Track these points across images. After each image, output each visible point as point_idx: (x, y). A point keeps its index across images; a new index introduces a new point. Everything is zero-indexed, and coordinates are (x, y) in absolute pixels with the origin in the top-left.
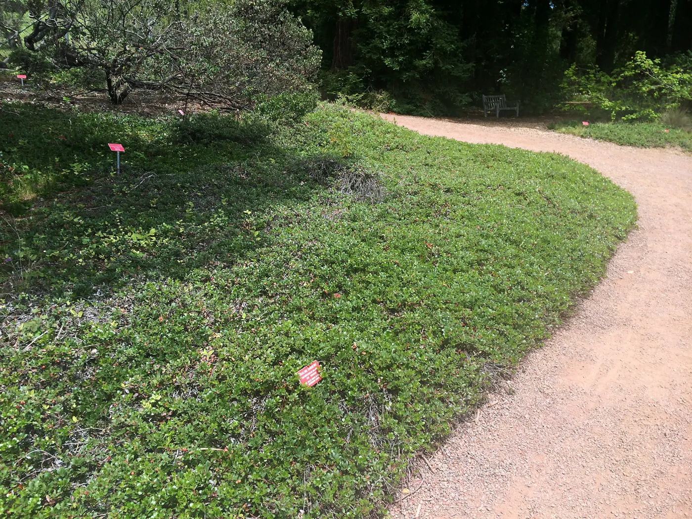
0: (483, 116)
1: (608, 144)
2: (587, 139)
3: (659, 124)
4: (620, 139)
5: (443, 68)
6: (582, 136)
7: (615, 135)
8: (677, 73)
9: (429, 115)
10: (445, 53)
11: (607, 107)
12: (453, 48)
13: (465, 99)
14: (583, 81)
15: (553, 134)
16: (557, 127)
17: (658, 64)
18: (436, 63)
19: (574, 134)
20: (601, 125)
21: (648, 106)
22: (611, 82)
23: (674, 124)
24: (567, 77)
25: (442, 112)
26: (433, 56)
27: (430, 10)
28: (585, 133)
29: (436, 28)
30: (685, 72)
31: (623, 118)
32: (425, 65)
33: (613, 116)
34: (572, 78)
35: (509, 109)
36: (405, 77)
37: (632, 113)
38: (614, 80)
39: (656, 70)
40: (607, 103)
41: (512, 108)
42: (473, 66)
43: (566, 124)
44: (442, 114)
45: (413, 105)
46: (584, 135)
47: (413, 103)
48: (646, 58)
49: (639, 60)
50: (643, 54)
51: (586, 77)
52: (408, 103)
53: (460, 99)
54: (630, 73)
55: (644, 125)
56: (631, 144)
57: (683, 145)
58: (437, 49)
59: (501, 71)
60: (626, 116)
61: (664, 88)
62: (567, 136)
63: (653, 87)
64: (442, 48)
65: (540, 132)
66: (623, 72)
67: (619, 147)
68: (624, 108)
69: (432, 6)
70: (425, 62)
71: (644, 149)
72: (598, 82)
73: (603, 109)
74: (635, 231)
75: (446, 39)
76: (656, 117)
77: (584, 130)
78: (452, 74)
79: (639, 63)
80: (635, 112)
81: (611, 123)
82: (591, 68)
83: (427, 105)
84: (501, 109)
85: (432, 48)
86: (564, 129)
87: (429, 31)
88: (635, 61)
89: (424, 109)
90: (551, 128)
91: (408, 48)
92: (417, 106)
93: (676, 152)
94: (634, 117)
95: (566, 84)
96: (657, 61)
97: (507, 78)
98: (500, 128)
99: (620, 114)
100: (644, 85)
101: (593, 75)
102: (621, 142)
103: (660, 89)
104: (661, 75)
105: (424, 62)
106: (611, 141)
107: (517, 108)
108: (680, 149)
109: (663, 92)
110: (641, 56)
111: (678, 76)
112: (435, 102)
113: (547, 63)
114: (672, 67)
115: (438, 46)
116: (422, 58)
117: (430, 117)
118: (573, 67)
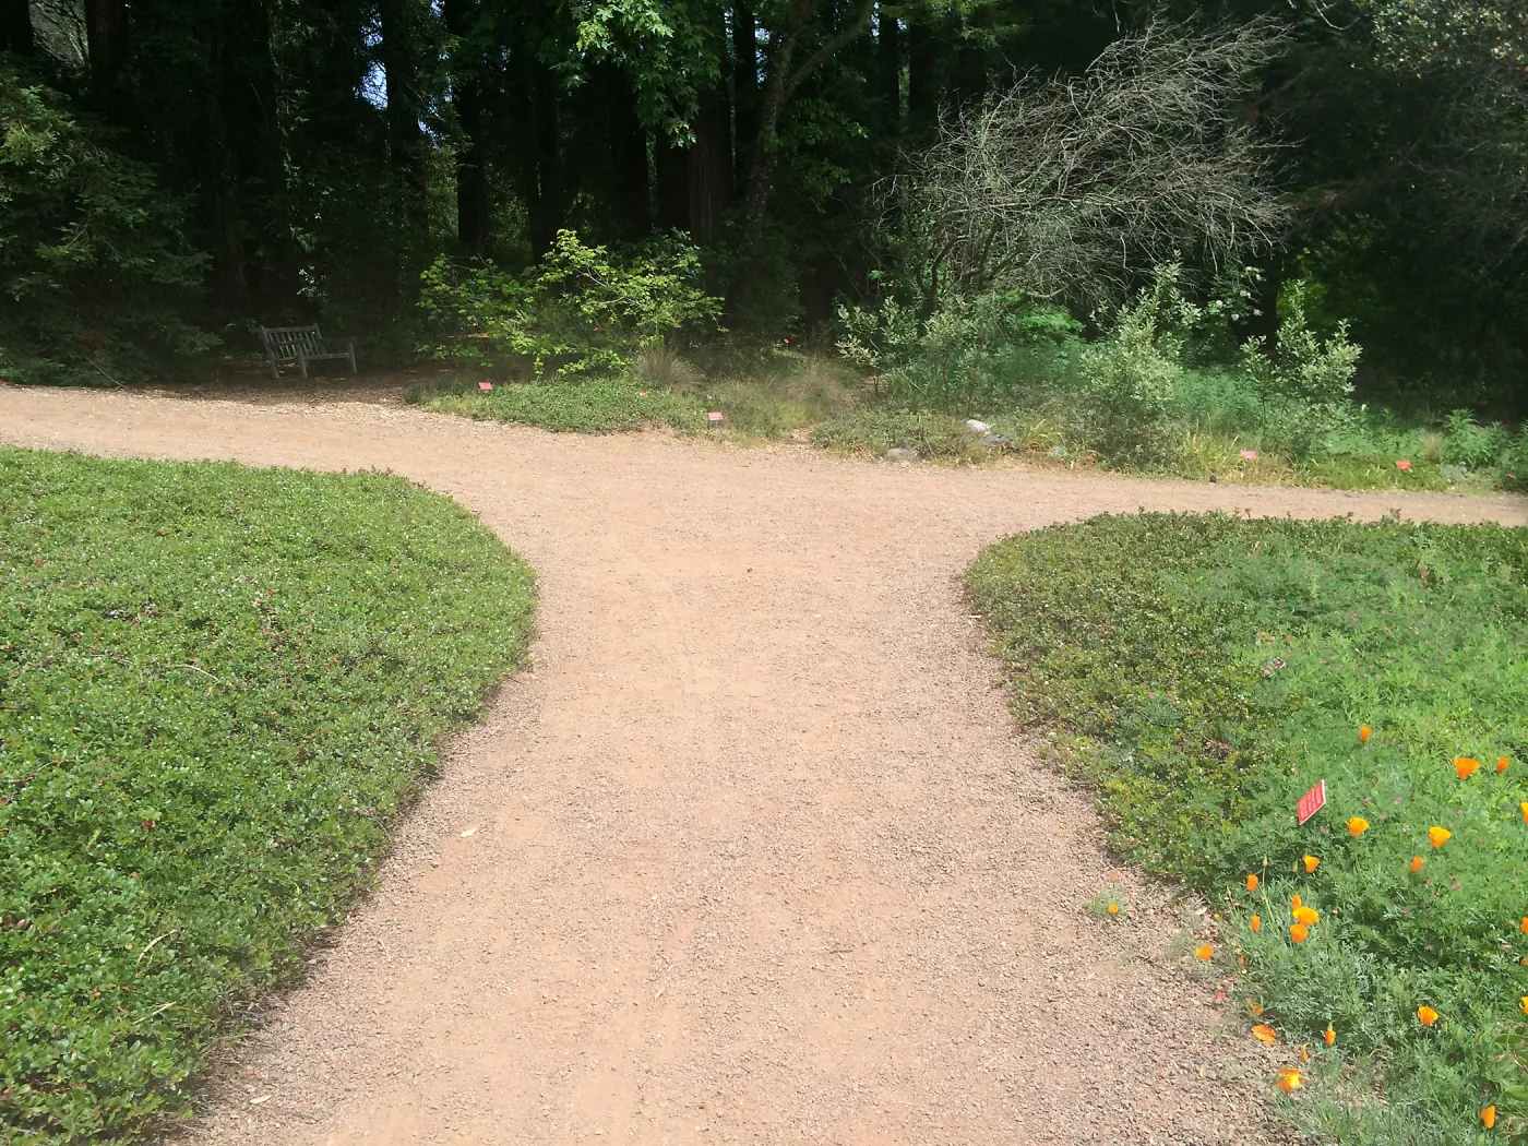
0: (270, 377)
1: (529, 431)
2: (485, 423)
3: (630, 380)
4: (552, 418)
5: (125, 265)
6: (475, 417)
7: (542, 410)
8: (644, 274)
9: (106, 382)
10: (122, 228)
11: (524, 348)
12: (142, 217)
13: (203, 341)
14: (462, 295)
15: (414, 414)
16: (423, 398)
17: (603, 257)
18: (101, 251)
19: (459, 413)
20: (515, 387)
21: (605, 345)
22: (524, 295)
23: (659, 379)
24: (427, 286)
25: (147, 371)
26: (91, 235)
27: (61, 123)
28: (483, 410)
29: (90, 168)
30: (659, 272)
31: (560, 370)
32: (67, 258)
33: (539, 368)
34: (438, 288)
35: (331, 356)
36: (17, 287)
37: (575, 358)
38: (529, 291)
39: (604, 269)
40: (522, 341)
41: (339, 355)
42: (207, 261)
43: (443, 388)
44: (146, 378)
45: (58, 358)
46: (480, 415)
47: (58, 352)
48: (579, 245)
49: (565, 248)
50: (571, 235)
51: (468, 286)
52: (42, 355)
53: (189, 338)
54: (556, 275)
55: (601, 383)
56: (575, 429)
57: (676, 422)
58: (96, 219)
59: (302, 272)
60: (566, 366)
61: (625, 306)
62: (442, 418)
63: (603, 305)
64: (110, 217)
65: (385, 412)
66: (542, 273)
67: (550, 436)
68: (558, 350)
69: (67, 115)
70: (69, 249)
71: (602, 437)
72: (497, 295)
73: (516, 353)
74: (525, 675)
75: (119, 195)
76: (622, 367)
77: (479, 401)
78: (154, 279)
79: (567, 254)
80: (582, 356)
81: (535, 383)
82: (480, 266)
83: (101, 358)
84: (314, 357)
85: (83, 214)
86: (436, 403)
87: (70, 174)
88: (559, 251)
89: (92, 368)
90: (412, 400)
91: (15, 215)
92: (67, 361)
93: (663, 437)
94: (580, 367)
95: (430, 301)
96: (601, 249)
97: (320, 286)
98: (292, 407)
99: (552, 363)
100: (584, 301)
101: (484, 282)
102: (557, 425)
103: (620, 308)
104: (615, 279)
105: (64, 250)
106: (534, 423)
107: (350, 355)
108: (671, 431)
109: (626, 313)
110: (568, 239)
111: (646, 280)
112: (122, 349)
113: (407, 252)
114: (635, 263)
115: (99, 210)
116: (56, 238)
117: (111, 387)
118: (440, 263)
